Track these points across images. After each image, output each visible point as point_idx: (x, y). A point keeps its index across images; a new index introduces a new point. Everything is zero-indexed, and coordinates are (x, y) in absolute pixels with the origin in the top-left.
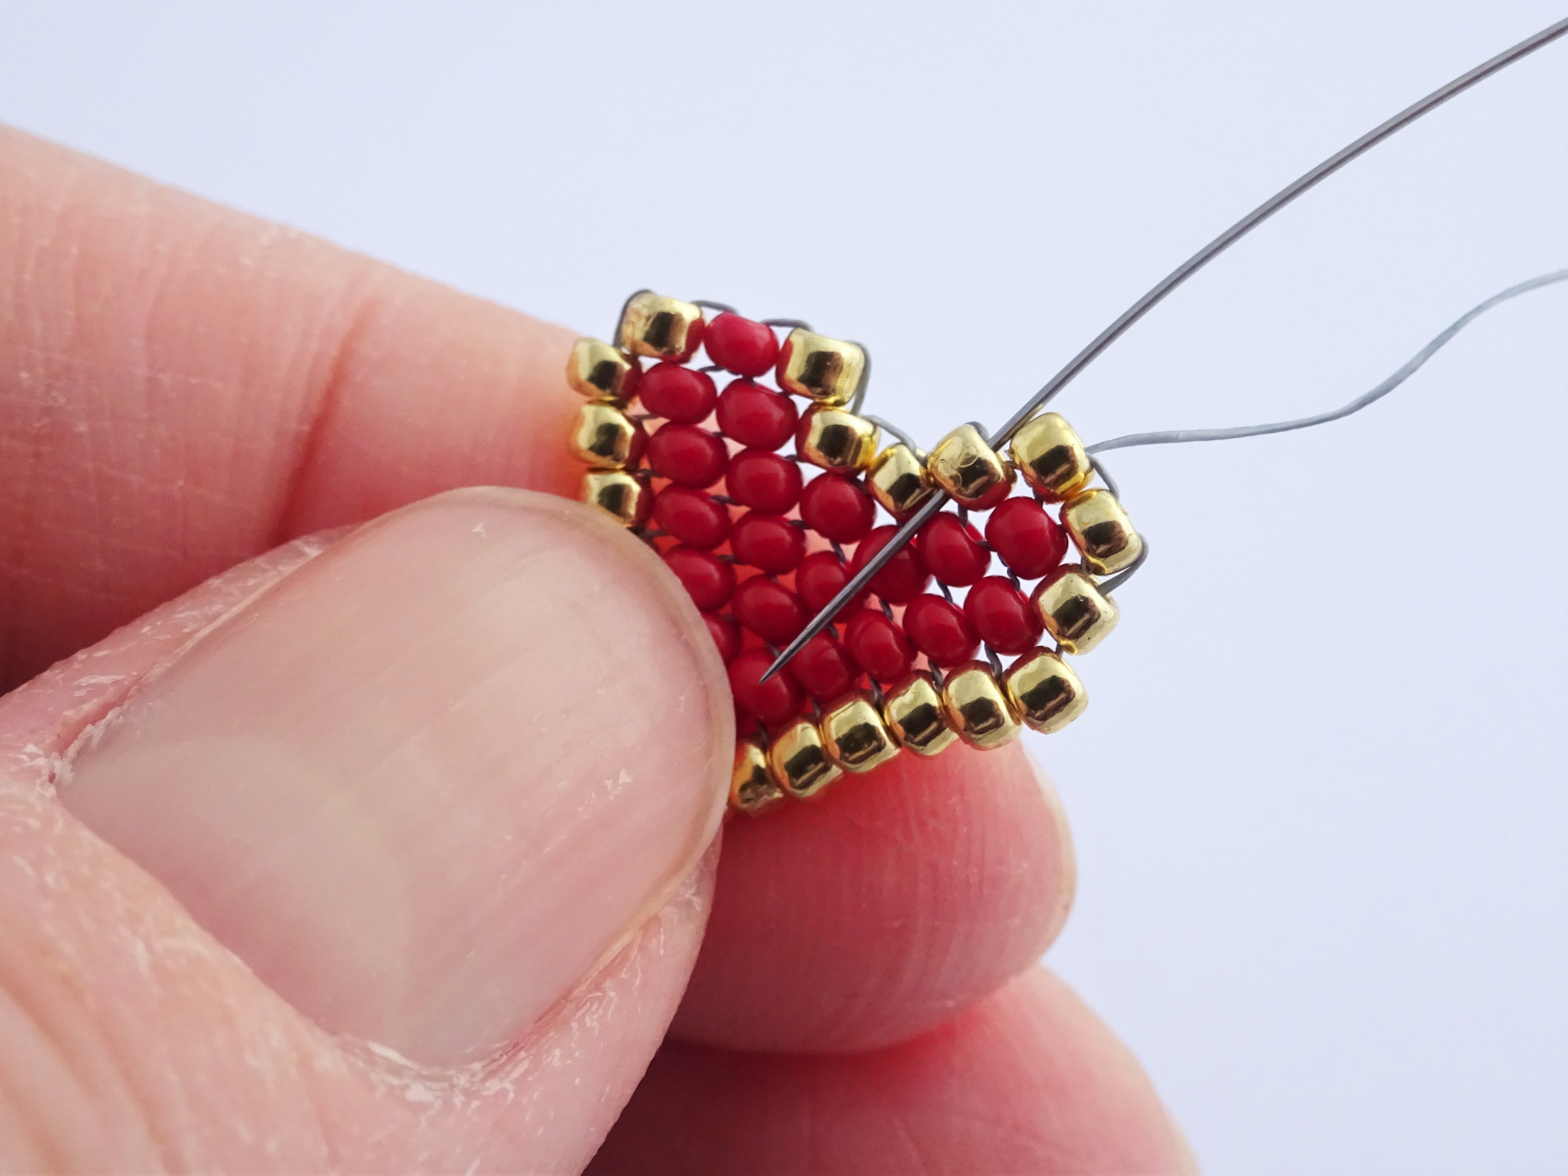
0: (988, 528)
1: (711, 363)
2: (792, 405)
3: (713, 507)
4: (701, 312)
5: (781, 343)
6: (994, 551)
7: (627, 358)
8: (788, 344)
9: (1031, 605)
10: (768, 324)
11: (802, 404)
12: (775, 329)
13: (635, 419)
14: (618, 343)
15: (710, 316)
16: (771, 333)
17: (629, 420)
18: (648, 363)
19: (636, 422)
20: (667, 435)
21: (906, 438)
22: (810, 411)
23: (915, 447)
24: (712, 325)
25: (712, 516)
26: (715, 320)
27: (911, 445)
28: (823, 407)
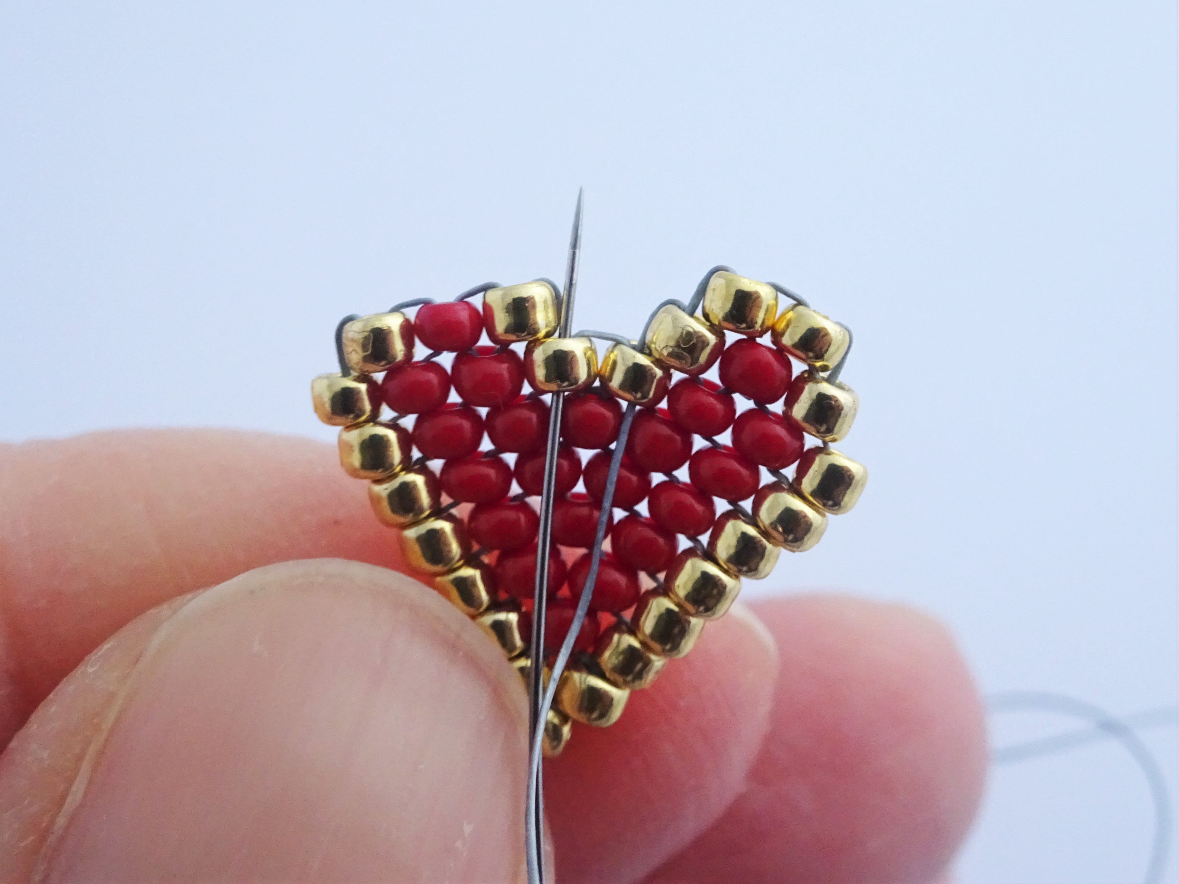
0: (722, 377)
1: (430, 352)
2: (513, 353)
3: (490, 464)
4: (403, 314)
5: (480, 309)
6: (735, 392)
7: (359, 379)
8: (485, 305)
9: (786, 419)
10: (462, 300)
11: (519, 348)
12: (468, 300)
13: (391, 423)
14: (346, 371)
15: (412, 313)
16: (467, 303)
17: (387, 426)
18: (379, 377)
19: (393, 425)
20: (427, 425)
21: (619, 338)
22: (529, 351)
23: (629, 341)
24: (418, 322)
25: (492, 472)
26: (417, 316)
27: (626, 342)
28: (538, 343)
